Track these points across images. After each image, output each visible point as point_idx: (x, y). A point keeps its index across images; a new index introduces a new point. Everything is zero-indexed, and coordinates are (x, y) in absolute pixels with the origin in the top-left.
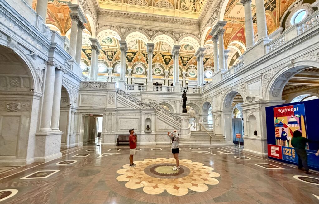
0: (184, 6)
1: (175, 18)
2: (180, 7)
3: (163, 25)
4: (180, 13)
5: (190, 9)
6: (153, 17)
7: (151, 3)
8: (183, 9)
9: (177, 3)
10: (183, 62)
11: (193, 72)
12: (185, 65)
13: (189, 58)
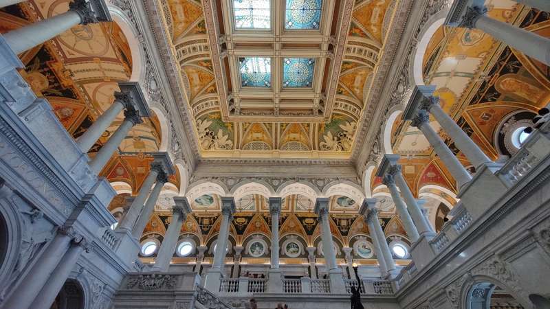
0: (324, 146)
1: (313, 161)
2: (319, 147)
3: (294, 171)
4: (319, 153)
5: (335, 148)
6: (278, 161)
7: (276, 146)
8: (324, 149)
9: (314, 143)
10: (339, 228)
11: (364, 247)
12: (345, 234)
13: (350, 221)
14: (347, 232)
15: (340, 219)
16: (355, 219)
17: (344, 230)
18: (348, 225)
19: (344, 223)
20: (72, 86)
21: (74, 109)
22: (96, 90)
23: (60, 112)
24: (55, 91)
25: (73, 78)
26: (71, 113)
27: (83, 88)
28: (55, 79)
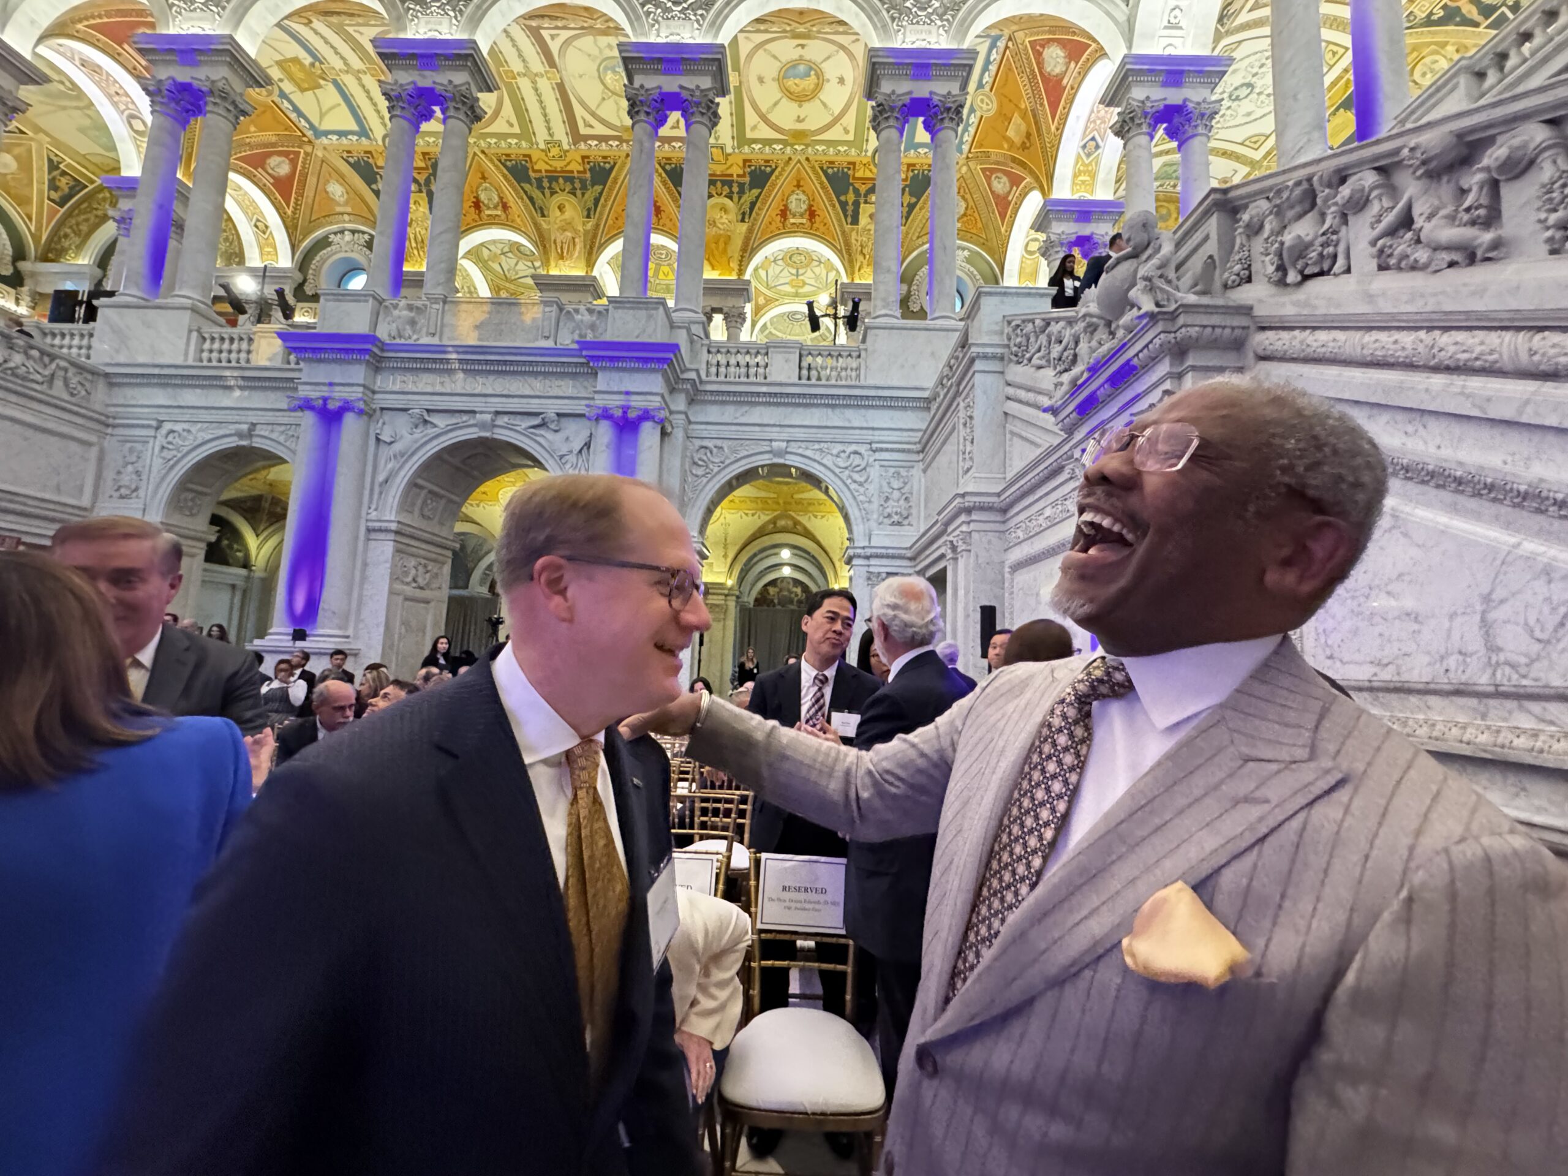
20: (745, 161)
21: (798, 186)
22: (764, 118)
23: (794, 216)
24: (748, 197)
25: (729, 150)
26: (803, 197)
27: (755, 141)
28: (724, 183)
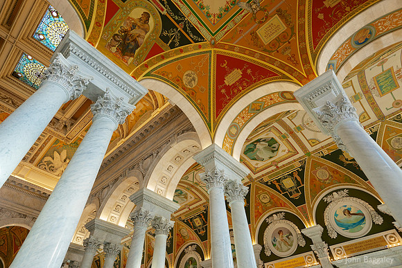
10: (286, 195)
11: (348, 212)
12: (300, 201)
13: (296, 175)
14: (303, 196)
15: (278, 181)
16: (303, 167)
17: (296, 196)
18: (298, 184)
19: (288, 183)
